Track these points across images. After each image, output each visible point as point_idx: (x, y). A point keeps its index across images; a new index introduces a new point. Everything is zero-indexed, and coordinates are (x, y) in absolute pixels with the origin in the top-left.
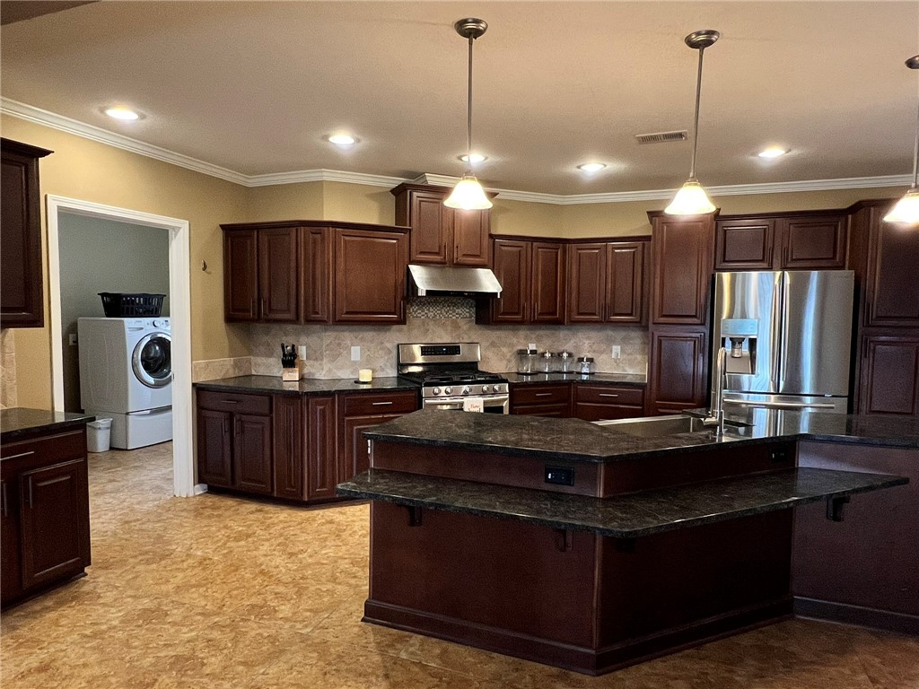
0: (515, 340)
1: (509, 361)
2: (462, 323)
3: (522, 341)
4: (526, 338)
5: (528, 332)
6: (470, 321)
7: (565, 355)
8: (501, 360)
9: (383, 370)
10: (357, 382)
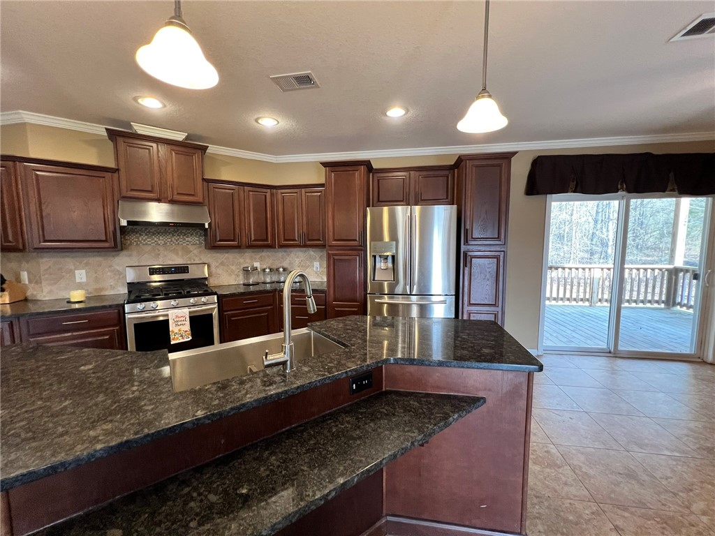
0: (242, 260)
1: (238, 276)
2: (191, 248)
3: (248, 261)
4: (251, 258)
5: (253, 254)
6: (201, 247)
7: (281, 270)
8: (230, 275)
9: (112, 287)
10: (69, 302)
